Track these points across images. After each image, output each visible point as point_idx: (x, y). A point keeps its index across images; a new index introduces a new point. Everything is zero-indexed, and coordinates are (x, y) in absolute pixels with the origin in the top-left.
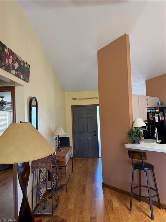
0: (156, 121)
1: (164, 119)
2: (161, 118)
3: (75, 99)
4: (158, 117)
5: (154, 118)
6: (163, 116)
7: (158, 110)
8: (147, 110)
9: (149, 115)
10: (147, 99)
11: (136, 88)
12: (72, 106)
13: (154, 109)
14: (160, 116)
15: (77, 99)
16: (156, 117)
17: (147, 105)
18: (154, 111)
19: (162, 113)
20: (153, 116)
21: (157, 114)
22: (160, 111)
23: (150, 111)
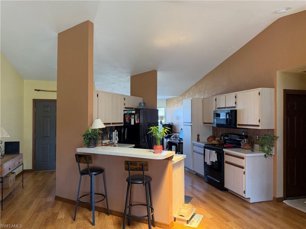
0: (132, 124)
1: (139, 122)
2: (136, 120)
3: (39, 90)
4: (133, 119)
5: (130, 120)
6: (138, 119)
7: (135, 111)
8: (124, 111)
9: (126, 116)
10: (125, 99)
11: (122, 84)
12: (34, 100)
13: (134, 110)
14: (136, 118)
15: (41, 90)
16: (132, 119)
17: (125, 105)
18: (130, 112)
19: (138, 114)
20: (129, 118)
21: (133, 116)
22: (136, 113)
23: (126, 112)
